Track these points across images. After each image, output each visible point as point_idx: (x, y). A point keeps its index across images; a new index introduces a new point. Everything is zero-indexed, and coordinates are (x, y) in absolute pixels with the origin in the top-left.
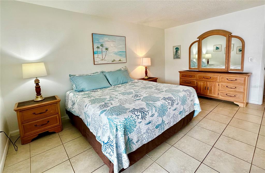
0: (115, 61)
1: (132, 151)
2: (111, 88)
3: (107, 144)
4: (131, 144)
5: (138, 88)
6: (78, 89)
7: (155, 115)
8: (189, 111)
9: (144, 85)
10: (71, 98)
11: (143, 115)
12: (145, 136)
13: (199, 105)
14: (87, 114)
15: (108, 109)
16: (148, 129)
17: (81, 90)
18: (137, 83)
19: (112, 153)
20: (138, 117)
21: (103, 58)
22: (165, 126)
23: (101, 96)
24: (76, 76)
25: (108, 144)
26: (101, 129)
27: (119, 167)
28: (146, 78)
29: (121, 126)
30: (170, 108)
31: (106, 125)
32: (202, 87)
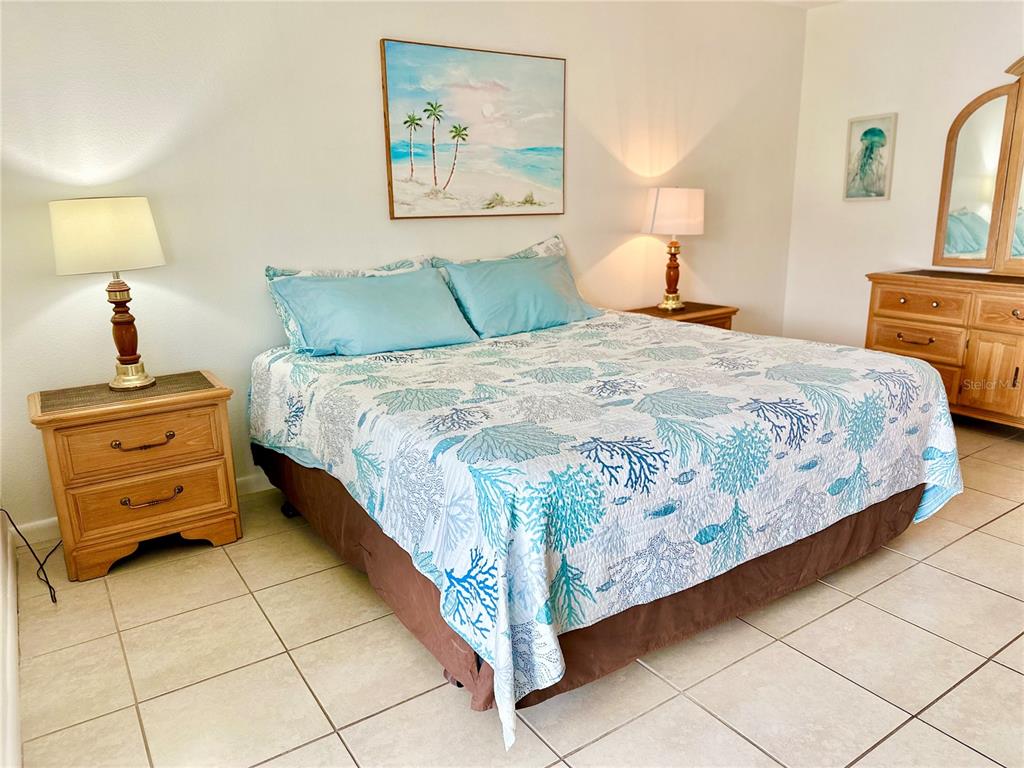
0: (502, 202)
1: (578, 627)
2: (477, 348)
3: (466, 585)
4: (576, 593)
5: (620, 353)
6: (310, 343)
7: (697, 478)
8: (891, 486)
9: (654, 341)
10: (282, 383)
11: (637, 468)
12: (640, 568)
13: (954, 460)
14: (370, 457)
15: (470, 435)
16: (660, 538)
17: (330, 349)
18: (614, 326)
19: (486, 622)
20: (612, 476)
21: (440, 186)
22: (747, 539)
23: (432, 379)
24: (299, 275)
25: (470, 584)
26: (438, 522)
27: (517, 684)
28: (671, 305)
29: (534, 506)
30: (781, 456)
31: (463, 502)
32: (995, 371)
